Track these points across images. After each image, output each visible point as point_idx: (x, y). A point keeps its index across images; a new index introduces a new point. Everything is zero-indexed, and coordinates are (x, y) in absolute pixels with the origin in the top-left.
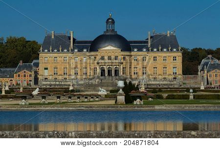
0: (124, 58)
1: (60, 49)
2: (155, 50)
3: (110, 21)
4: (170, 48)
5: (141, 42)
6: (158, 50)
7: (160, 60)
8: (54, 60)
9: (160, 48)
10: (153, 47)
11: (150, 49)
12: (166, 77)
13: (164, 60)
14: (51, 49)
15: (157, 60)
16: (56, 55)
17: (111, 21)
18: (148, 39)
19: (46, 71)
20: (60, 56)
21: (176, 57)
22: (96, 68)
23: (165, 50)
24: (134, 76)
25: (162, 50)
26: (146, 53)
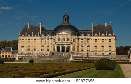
0: (74, 40)
1: (32, 34)
2: (96, 35)
4: (107, 34)
6: (98, 35)
7: (99, 42)
8: (28, 41)
9: (100, 33)
11: (93, 34)
12: (104, 53)
13: (102, 41)
14: (26, 34)
15: (97, 41)
16: (29, 38)
18: (91, 29)
19: (22, 48)
20: (32, 39)
21: (111, 40)
22: (54, 46)
23: (103, 35)
24: (81, 52)
25: (101, 35)
26: (89, 37)
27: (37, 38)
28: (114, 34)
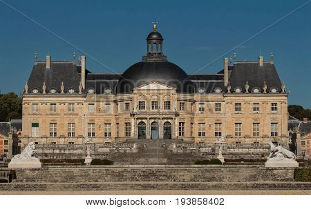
0: (182, 105)
1: (62, 88)
2: (238, 90)
3: (155, 36)
4: (265, 88)
5: (210, 77)
6: (244, 91)
7: (247, 109)
8: (51, 110)
9: (247, 87)
10: (234, 84)
11: (229, 88)
12: (258, 140)
13: (254, 109)
14: (44, 88)
15: (242, 109)
16: (53, 100)
17: (155, 38)
18: (223, 72)
19: (35, 129)
20: (62, 102)
21: (276, 104)
22: (128, 124)
23: (256, 91)
24: (200, 140)
25: (250, 91)
26: (220, 97)
27: (77, 99)
28: (284, 88)
